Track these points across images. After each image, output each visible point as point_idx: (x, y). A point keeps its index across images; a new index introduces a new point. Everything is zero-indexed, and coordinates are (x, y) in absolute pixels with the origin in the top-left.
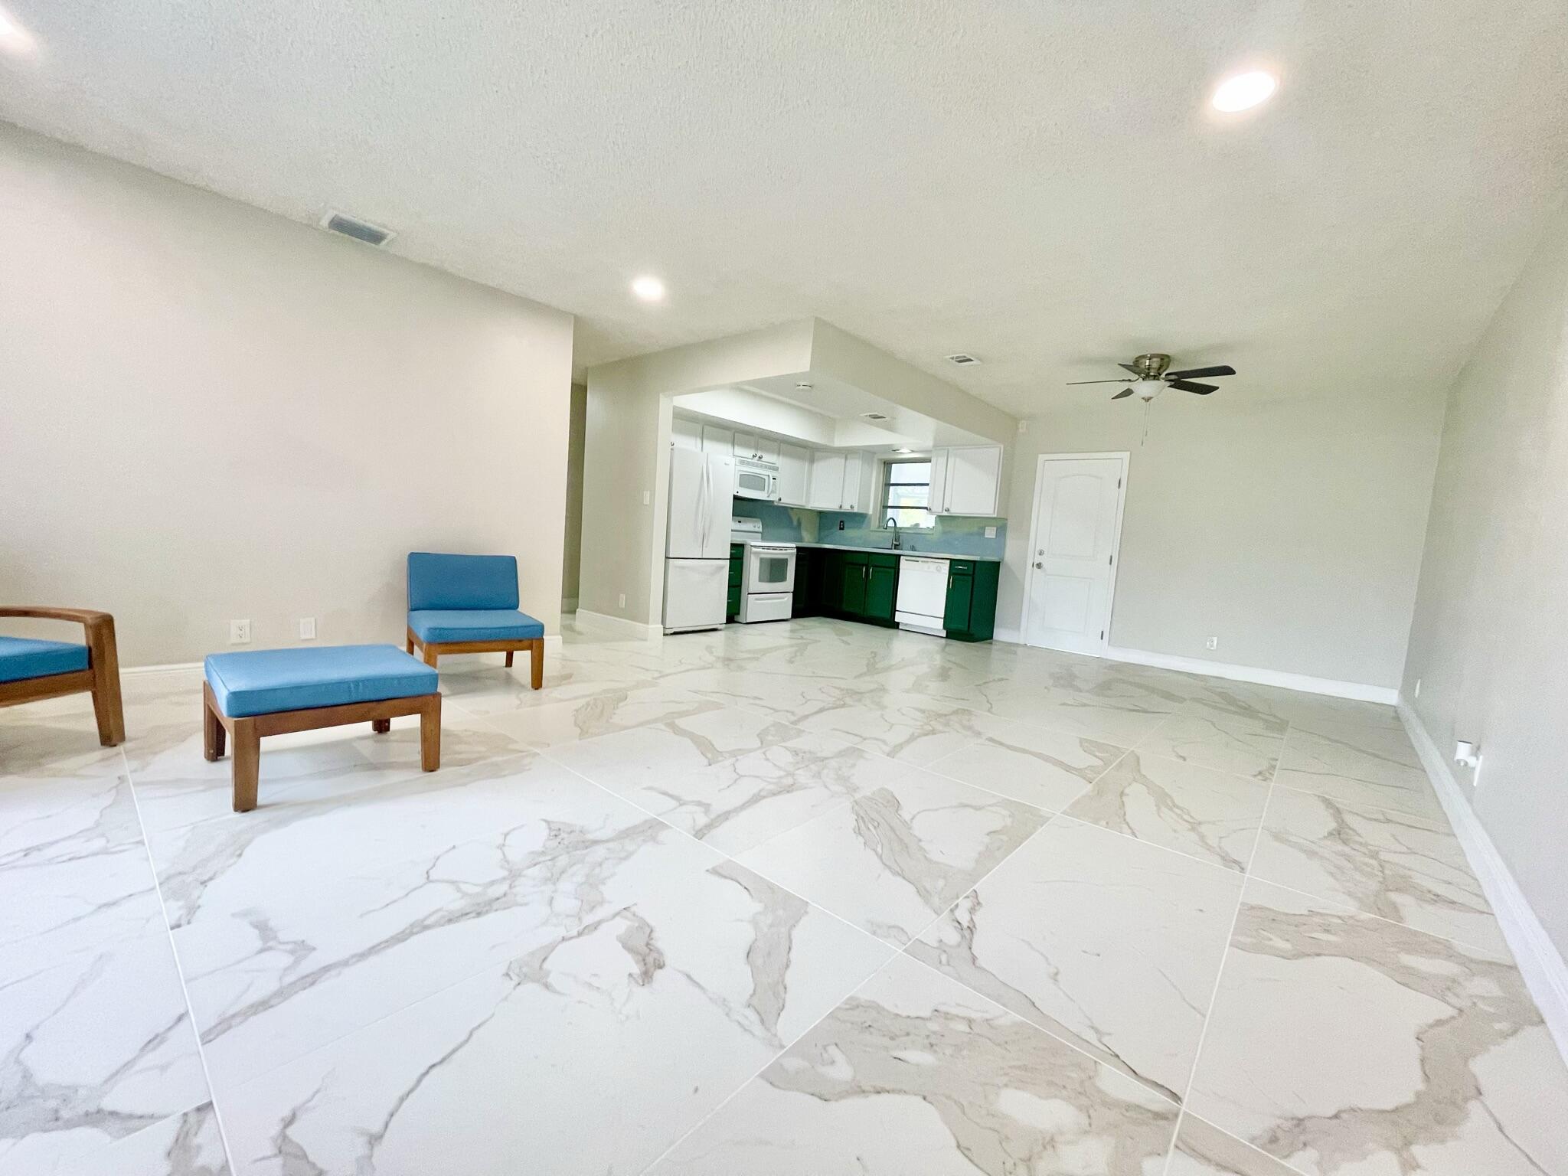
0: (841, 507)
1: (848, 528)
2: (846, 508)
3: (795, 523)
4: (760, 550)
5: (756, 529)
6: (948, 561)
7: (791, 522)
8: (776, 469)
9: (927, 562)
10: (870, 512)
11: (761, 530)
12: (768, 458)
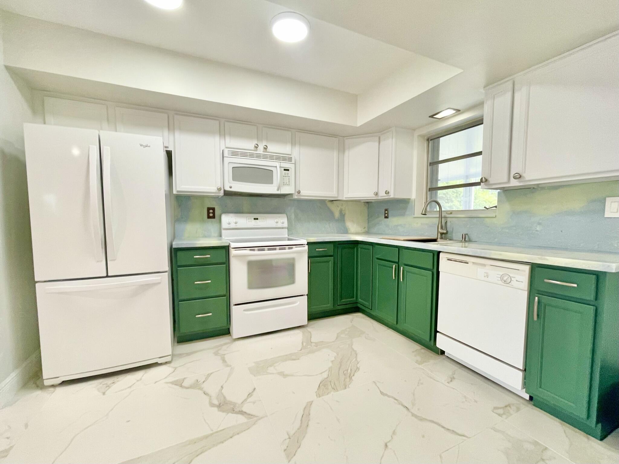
0: (377, 194)
1: (394, 216)
2: (382, 195)
3: (337, 214)
4: (247, 252)
5: (280, 225)
6: (527, 268)
7: (332, 213)
8: (290, 159)
9: (484, 265)
10: (413, 196)
11: (286, 225)
12: (275, 148)
